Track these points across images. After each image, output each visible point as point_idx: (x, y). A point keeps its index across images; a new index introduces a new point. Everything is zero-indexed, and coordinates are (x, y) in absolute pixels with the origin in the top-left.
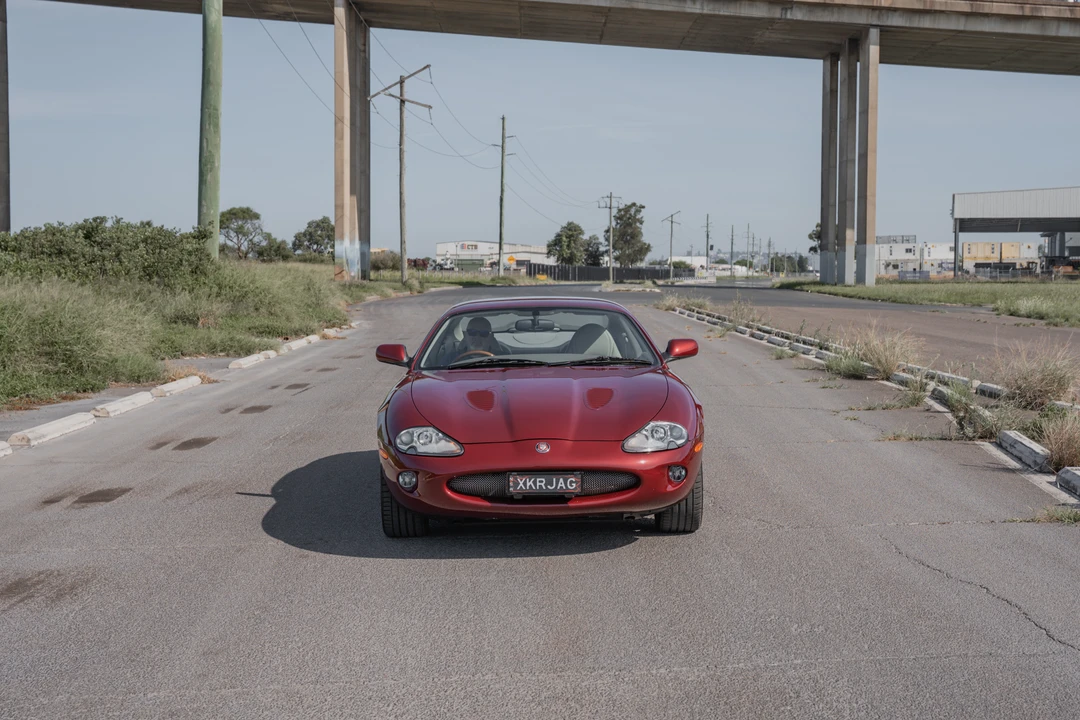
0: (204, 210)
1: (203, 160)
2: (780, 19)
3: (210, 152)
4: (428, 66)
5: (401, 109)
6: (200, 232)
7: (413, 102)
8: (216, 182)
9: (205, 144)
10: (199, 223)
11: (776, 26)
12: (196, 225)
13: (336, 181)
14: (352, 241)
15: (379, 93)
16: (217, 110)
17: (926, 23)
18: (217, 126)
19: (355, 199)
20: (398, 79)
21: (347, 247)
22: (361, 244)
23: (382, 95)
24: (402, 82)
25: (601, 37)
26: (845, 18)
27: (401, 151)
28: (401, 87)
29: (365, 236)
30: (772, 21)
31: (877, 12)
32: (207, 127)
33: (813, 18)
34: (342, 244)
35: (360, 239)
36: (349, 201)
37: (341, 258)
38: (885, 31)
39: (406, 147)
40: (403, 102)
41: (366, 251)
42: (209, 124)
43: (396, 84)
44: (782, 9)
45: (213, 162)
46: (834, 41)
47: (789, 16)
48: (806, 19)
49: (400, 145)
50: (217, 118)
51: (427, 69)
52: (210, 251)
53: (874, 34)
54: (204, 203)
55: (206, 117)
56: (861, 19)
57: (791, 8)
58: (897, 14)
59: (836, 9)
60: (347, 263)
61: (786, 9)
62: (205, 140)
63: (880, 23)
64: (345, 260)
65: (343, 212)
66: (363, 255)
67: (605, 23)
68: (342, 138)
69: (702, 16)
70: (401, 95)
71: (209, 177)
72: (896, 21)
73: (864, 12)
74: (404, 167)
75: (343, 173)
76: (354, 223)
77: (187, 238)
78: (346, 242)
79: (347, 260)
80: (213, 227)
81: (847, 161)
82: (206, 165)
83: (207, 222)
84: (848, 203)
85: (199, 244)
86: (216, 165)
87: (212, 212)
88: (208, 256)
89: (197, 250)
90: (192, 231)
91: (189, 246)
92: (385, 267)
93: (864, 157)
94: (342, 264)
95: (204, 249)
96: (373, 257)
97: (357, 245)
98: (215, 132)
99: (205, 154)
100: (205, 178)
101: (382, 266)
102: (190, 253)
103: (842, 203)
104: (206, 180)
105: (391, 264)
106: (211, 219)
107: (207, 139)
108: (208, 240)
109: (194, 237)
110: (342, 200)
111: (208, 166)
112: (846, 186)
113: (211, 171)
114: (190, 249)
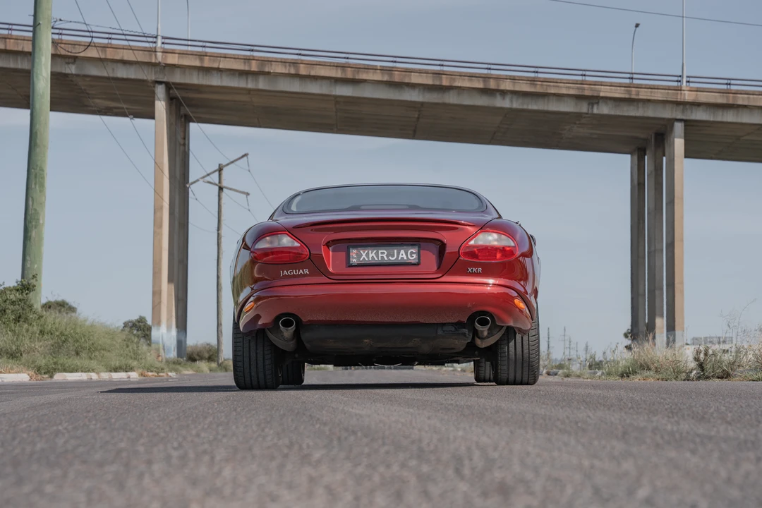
0: (28, 265)
1: (28, 218)
2: (587, 114)
3: (35, 210)
4: (246, 155)
5: (219, 196)
6: (22, 285)
7: (231, 189)
8: (40, 239)
9: (30, 203)
10: (23, 277)
11: (583, 121)
12: (20, 279)
13: (154, 268)
14: (169, 328)
15: (198, 180)
16: (43, 170)
17: (730, 117)
18: (42, 185)
19: (172, 287)
20: (217, 167)
21: (165, 334)
22: (178, 332)
23: (201, 182)
24: (220, 170)
25: (415, 131)
26: (650, 112)
27: (219, 236)
28: (220, 175)
29: (182, 324)
30: (579, 116)
31: (681, 107)
32: (33, 186)
33: (619, 113)
34: (158, 329)
35: (177, 327)
36: (166, 288)
37: (158, 343)
38: (688, 124)
40: (221, 189)
41: (183, 338)
42: (35, 184)
43: (215, 171)
44: (589, 104)
45: (38, 220)
46: (642, 136)
47: (595, 111)
48: (612, 113)
49: (218, 230)
50: (43, 178)
51: (245, 158)
52: (32, 302)
53: (679, 128)
54: (28, 258)
55: (32, 177)
56: (667, 113)
57: (598, 103)
58: (701, 108)
59: (640, 104)
60: (164, 350)
61: (593, 105)
62: (30, 199)
63: (684, 118)
64: (161, 346)
65: (160, 298)
66: (181, 344)
67: (418, 118)
69: (511, 110)
70: (220, 182)
71: (33, 234)
72: (700, 115)
73: (669, 107)
74: (221, 252)
75: (161, 260)
76: (171, 311)
77: (11, 291)
78: (163, 328)
79: (164, 346)
80: (37, 280)
81: (655, 251)
82: (31, 222)
83: (31, 276)
84: (657, 292)
85: (22, 295)
86: (41, 222)
87: (36, 266)
88: (31, 306)
89: (20, 300)
90: (16, 285)
91: (12, 297)
92: (201, 358)
93: (671, 246)
94: (158, 350)
95: (27, 300)
96: (189, 350)
97: (174, 332)
98: (40, 191)
99: (30, 212)
100: (29, 234)
101: (197, 358)
102: (13, 303)
103: (652, 292)
104: (30, 237)
105: (207, 355)
106: (35, 273)
107: (32, 198)
108: (31, 293)
109: (18, 290)
110: (160, 286)
111: (34, 223)
112: (655, 275)
113: (35, 228)
114: (14, 299)
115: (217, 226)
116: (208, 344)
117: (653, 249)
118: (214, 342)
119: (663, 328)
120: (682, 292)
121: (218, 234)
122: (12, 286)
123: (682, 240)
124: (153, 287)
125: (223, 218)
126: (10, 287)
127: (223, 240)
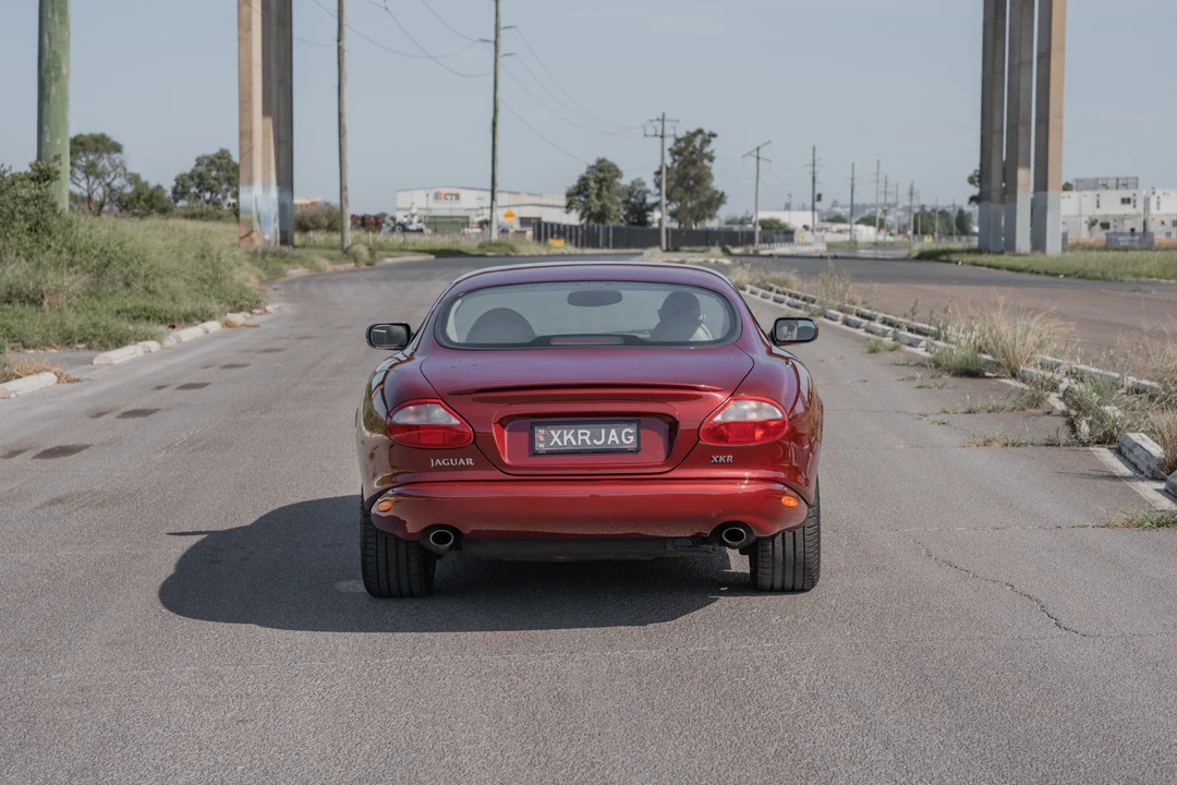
0: (47, 139)
1: (44, 65)
3: (55, 52)
6: (40, 170)
8: (65, 98)
9: (46, 41)
10: (39, 158)
12: (34, 161)
13: (241, 95)
14: (266, 186)
18: (64, 13)
19: (270, 122)
21: (260, 196)
22: (280, 191)
27: (340, 49)
29: (286, 180)
32: (50, 15)
34: (250, 191)
35: (278, 184)
36: (260, 125)
37: (250, 212)
39: (346, 44)
41: (288, 201)
42: (53, 11)
45: (60, 68)
49: (339, 40)
52: (56, 199)
54: (46, 128)
60: (259, 221)
62: (46, 36)
64: (255, 216)
65: (251, 143)
66: (284, 209)
68: (249, 29)
71: (53, 90)
74: (343, 76)
75: (250, 82)
76: (270, 160)
77: (22, 180)
78: (257, 188)
79: (259, 216)
80: (61, 164)
81: (1020, 63)
82: (48, 72)
83: (51, 157)
84: (1021, 129)
85: (40, 189)
86: (64, 71)
87: (59, 141)
88: (54, 206)
89: (37, 197)
90: (29, 170)
91: (24, 193)
92: (318, 227)
93: (1045, 57)
94: (250, 222)
95: (47, 197)
96: (298, 212)
97: (274, 193)
98: (61, 23)
99: (47, 56)
100: (47, 91)
101: (311, 225)
102: (26, 202)
103: (1013, 128)
104: (49, 95)
105: (325, 222)
106: (58, 152)
107: (49, 33)
108: (54, 184)
109: (32, 179)
110: (251, 124)
111: (53, 74)
112: (1018, 102)
113: (56, 81)
114: (28, 196)
115: (336, 34)
116: (327, 204)
117: (1016, 60)
118: (335, 201)
119: (1029, 184)
120: (1060, 130)
121: (339, 48)
122: (23, 171)
123: (1062, 49)
124: (241, 123)
125: (345, 22)
126: (20, 173)
127: (347, 56)
